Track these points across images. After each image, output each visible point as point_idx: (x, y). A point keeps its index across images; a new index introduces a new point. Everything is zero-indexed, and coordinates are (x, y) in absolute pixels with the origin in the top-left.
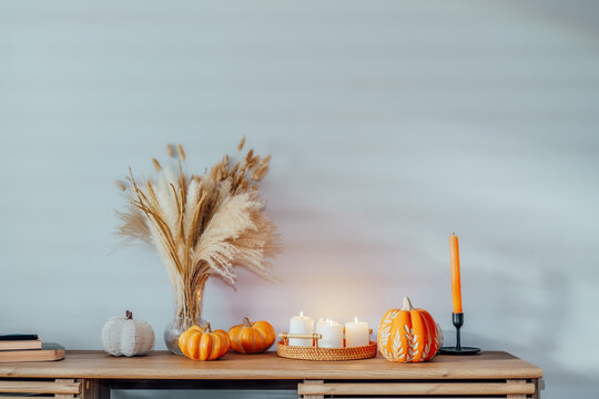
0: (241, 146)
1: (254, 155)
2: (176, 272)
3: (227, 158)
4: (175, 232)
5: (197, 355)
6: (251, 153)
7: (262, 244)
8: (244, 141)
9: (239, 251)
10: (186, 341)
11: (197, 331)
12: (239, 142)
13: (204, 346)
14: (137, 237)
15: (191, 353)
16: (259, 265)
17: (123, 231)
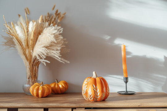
0: (53, 9)
1: (58, 12)
2: (26, 61)
3: (48, 14)
4: (24, 44)
5: (38, 95)
6: (57, 11)
7: (59, 48)
8: (55, 6)
9: (48, 51)
10: (33, 89)
11: (37, 85)
12: (52, 7)
13: (40, 92)
14: (11, 47)
15: (35, 95)
16: (58, 57)
17: (6, 44)
